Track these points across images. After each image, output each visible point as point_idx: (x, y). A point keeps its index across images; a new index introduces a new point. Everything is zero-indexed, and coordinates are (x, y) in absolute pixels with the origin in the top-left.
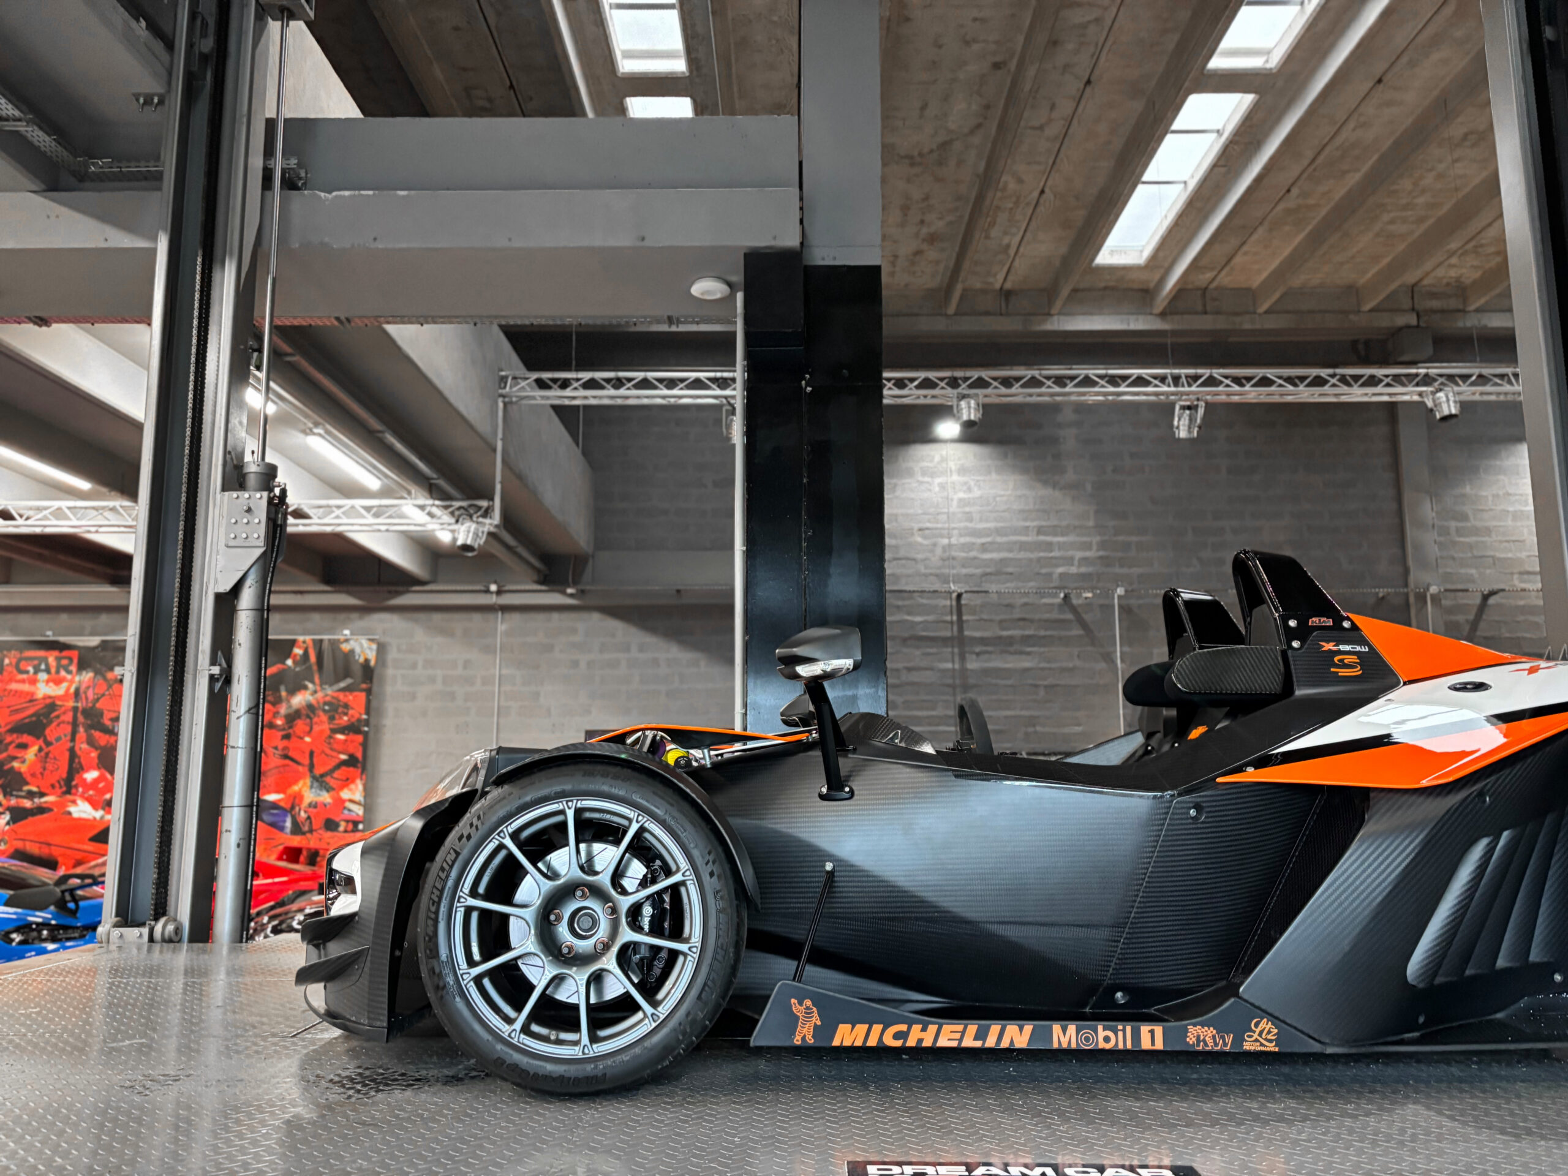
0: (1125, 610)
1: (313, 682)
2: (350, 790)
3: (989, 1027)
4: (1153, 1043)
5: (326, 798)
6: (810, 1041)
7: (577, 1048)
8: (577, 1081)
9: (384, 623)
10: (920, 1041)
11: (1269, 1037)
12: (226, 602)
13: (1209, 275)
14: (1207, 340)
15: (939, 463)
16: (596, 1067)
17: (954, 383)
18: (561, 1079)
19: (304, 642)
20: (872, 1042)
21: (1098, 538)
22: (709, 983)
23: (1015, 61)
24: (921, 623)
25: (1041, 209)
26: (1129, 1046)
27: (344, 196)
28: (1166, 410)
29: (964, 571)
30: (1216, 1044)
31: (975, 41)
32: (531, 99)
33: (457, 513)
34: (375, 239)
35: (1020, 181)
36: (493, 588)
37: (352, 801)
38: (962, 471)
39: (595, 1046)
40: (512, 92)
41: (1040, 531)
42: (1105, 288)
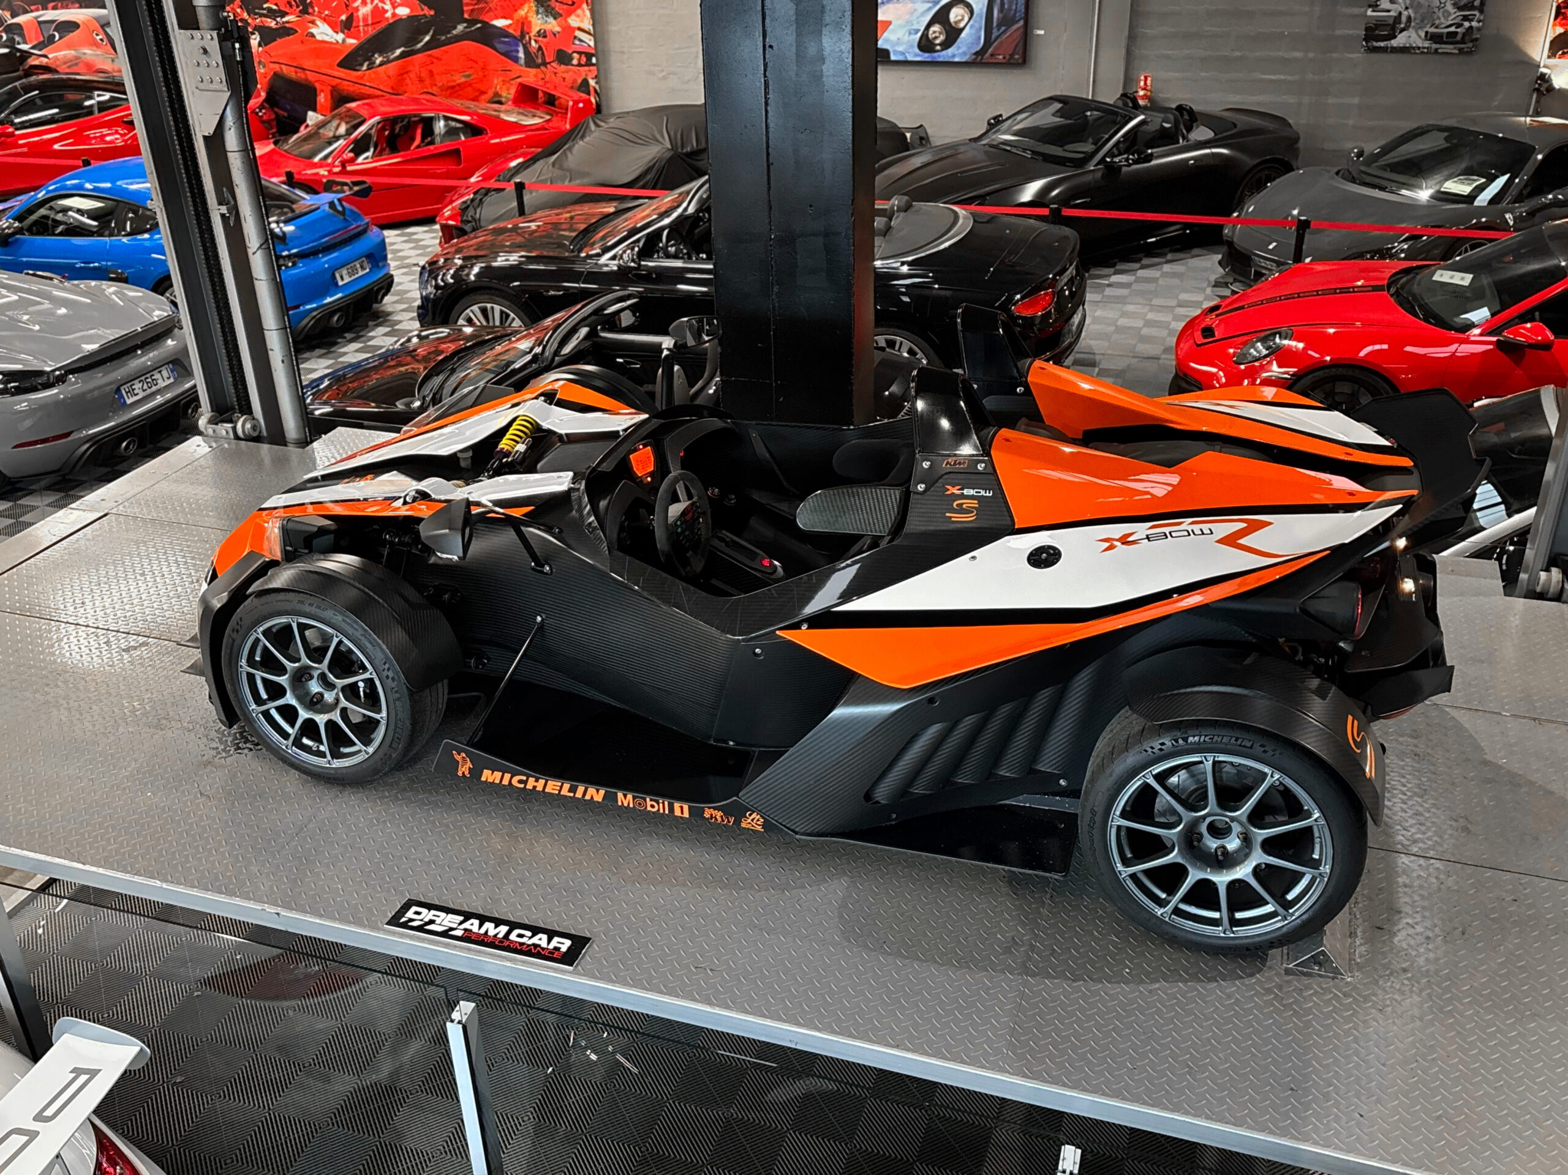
2: (578, 16)
3: (577, 786)
5: (553, 25)
6: (467, 775)
7: (325, 760)
10: (535, 787)
11: (758, 823)
16: (339, 772)
20: (506, 782)
26: (667, 812)
30: (723, 821)
37: (580, 29)
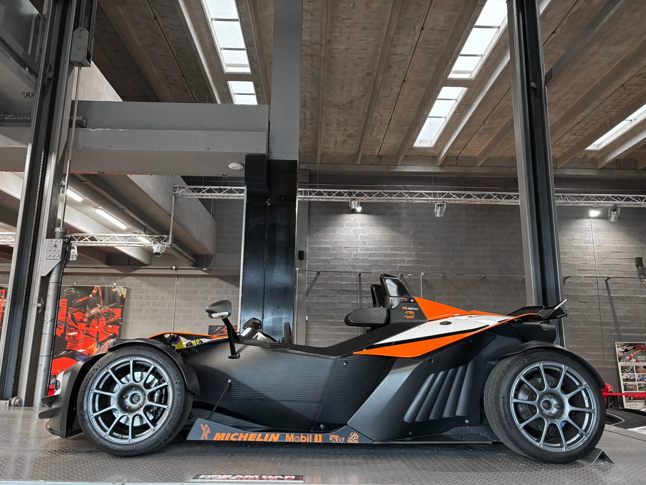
0: (425, 281)
1: (100, 304)
3: (265, 434)
4: (318, 440)
6: (206, 439)
7: (127, 440)
8: (126, 451)
9: (130, 280)
10: (243, 439)
11: (356, 438)
12: (45, 280)
13: (459, 152)
14: (459, 176)
15: (353, 222)
16: (133, 447)
17: (350, 194)
18: (121, 451)
19: (97, 288)
20: (227, 439)
21: (415, 253)
22: (173, 418)
23: (375, 73)
24: (345, 284)
25: (391, 126)
26: (311, 441)
27: (99, 130)
28: (431, 206)
29: (362, 264)
30: (339, 441)
31: (360, 65)
32: (191, 81)
33: (155, 240)
34: (110, 146)
35: (382, 115)
36: (174, 268)
38: (362, 225)
39: (133, 440)
40: (183, 78)
41: (392, 249)
42: (418, 156)
